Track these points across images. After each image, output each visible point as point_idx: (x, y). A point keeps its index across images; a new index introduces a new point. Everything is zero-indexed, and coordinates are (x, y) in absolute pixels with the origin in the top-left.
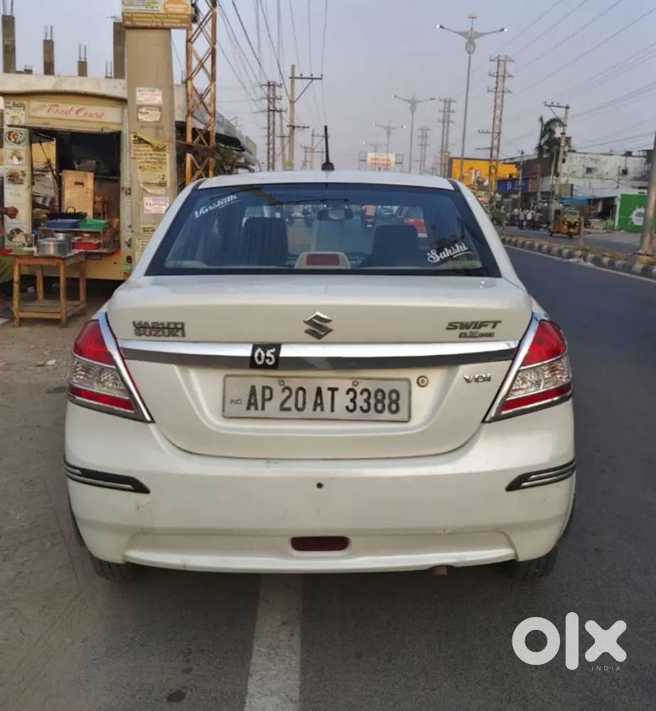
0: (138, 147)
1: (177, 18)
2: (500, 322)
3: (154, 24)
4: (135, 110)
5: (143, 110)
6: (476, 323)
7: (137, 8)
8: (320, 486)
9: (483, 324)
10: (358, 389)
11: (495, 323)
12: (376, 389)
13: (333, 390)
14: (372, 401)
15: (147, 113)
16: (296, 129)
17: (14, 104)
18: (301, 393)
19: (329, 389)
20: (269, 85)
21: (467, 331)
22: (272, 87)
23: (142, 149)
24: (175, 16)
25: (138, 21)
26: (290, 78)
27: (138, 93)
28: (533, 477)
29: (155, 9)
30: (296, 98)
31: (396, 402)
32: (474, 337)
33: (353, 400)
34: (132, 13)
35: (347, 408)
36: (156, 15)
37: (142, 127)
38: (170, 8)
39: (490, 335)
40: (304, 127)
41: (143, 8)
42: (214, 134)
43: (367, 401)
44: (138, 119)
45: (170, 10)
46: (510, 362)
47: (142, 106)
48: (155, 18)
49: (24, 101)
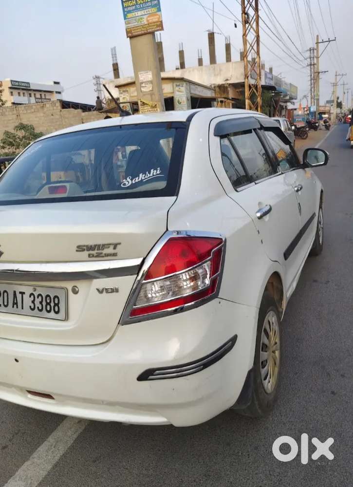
0: (143, 107)
1: (154, 25)
2: (120, 244)
3: (143, 32)
4: (139, 85)
5: (143, 85)
6: (99, 246)
7: (133, 24)
8: (16, 360)
9: (104, 246)
10: (36, 294)
11: (115, 246)
12: (46, 294)
13: (22, 293)
14: (44, 303)
15: (146, 86)
16: (320, 74)
17: (123, 91)
18: (5, 294)
19: (20, 293)
20: (310, 50)
21: (94, 252)
22: (312, 51)
23: (146, 108)
24: (153, 24)
25: (135, 32)
26: (316, 43)
27: (140, 76)
28: (157, 372)
29: (142, 22)
30: (319, 55)
31: (57, 305)
32: (99, 257)
33: (33, 302)
34: (130, 28)
35: (30, 307)
36: (143, 26)
37: (144, 95)
38: (150, 19)
39: (115, 255)
40: (325, 72)
41: (136, 23)
42: (260, 86)
43: (41, 303)
44: (141, 91)
45: (150, 21)
46: (136, 276)
47: (142, 83)
48: (143, 28)
49: (127, 88)
